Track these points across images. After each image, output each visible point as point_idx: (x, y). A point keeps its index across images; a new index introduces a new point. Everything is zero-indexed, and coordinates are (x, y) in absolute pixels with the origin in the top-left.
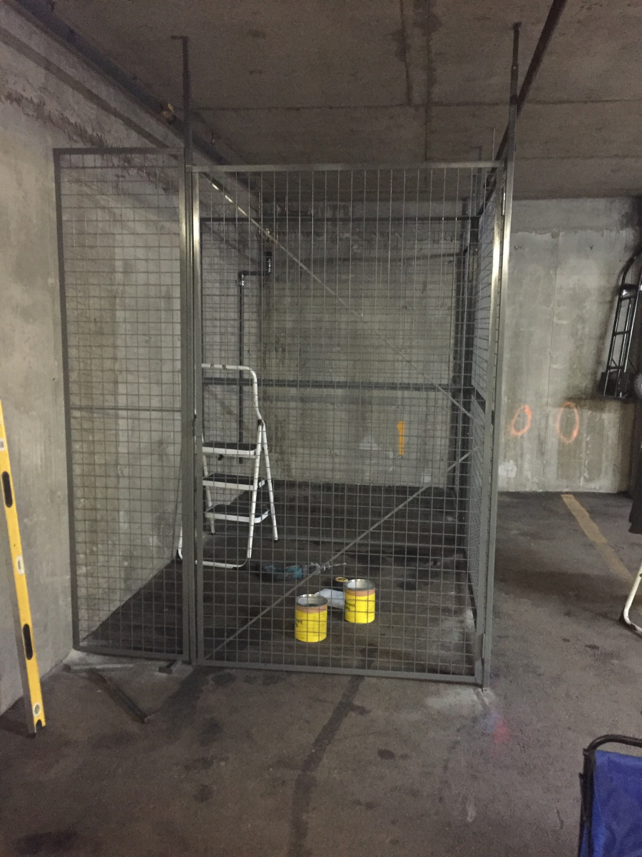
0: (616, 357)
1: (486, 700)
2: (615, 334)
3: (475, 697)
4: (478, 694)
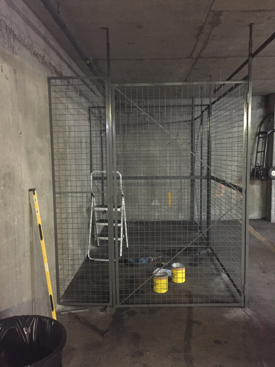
0: (259, 162)
1: (249, 313)
2: (257, 152)
3: (243, 313)
4: (244, 311)
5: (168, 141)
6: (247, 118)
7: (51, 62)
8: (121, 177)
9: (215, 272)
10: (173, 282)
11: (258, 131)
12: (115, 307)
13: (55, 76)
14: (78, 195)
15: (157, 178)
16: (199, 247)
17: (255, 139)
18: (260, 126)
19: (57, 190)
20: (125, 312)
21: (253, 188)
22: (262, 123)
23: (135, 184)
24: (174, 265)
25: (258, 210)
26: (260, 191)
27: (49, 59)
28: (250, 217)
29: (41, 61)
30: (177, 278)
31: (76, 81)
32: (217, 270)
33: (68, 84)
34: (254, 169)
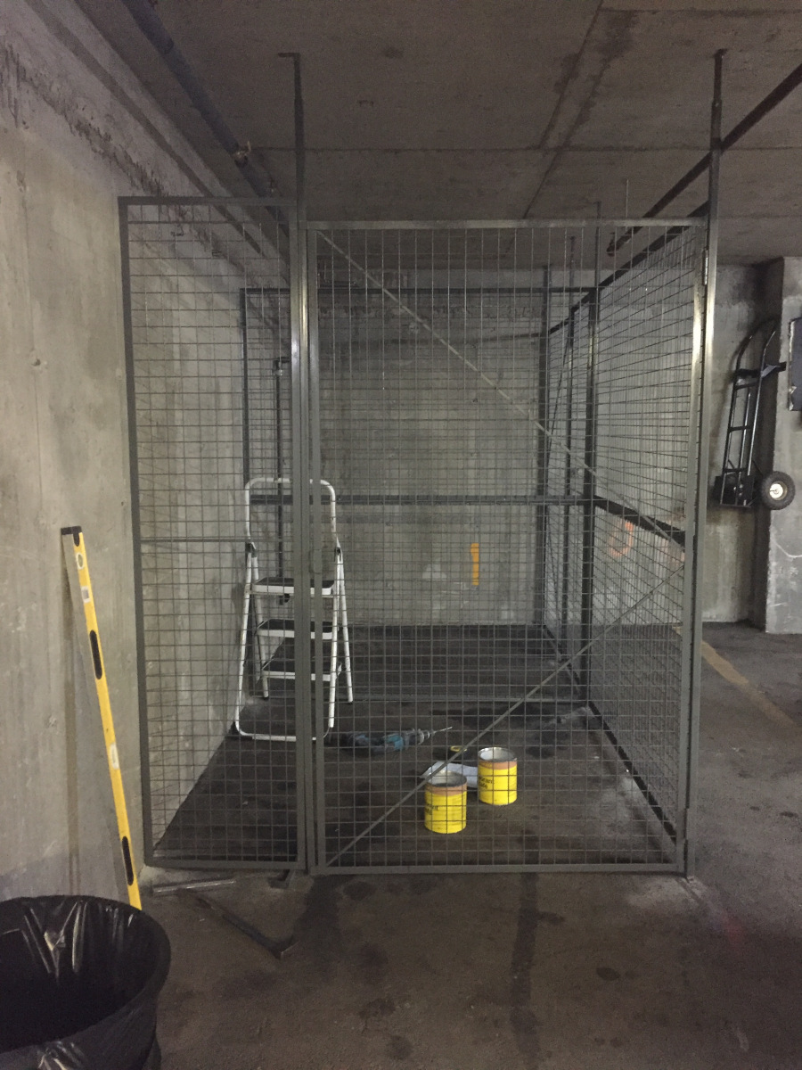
0: (733, 456)
1: (698, 892)
2: (730, 430)
3: (682, 890)
4: (682, 884)
5: (473, 395)
6: (704, 330)
7: (130, 151)
8: (334, 498)
9: (603, 774)
10: (481, 802)
11: (734, 368)
12: (314, 872)
13: (140, 193)
14: (209, 547)
15: (440, 500)
16: (559, 703)
17: (724, 392)
18: (740, 351)
19: (146, 532)
20: (341, 889)
21: (715, 532)
22: (744, 345)
23: (375, 519)
24: (487, 753)
25: (728, 596)
26: (735, 540)
27: (123, 144)
28: (707, 618)
29: (98, 149)
30: (493, 790)
31: (203, 211)
32: (609, 767)
33: (181, 219)
34: (719, 480)
